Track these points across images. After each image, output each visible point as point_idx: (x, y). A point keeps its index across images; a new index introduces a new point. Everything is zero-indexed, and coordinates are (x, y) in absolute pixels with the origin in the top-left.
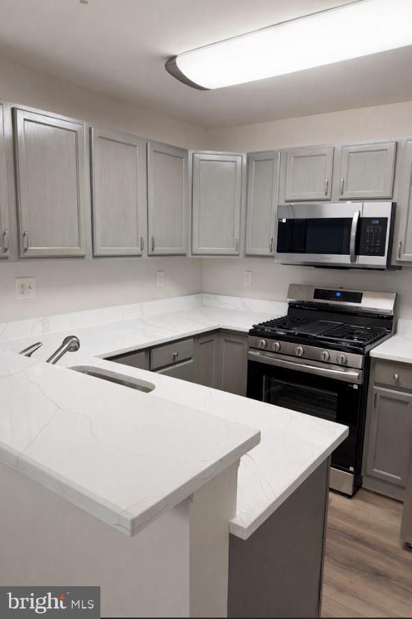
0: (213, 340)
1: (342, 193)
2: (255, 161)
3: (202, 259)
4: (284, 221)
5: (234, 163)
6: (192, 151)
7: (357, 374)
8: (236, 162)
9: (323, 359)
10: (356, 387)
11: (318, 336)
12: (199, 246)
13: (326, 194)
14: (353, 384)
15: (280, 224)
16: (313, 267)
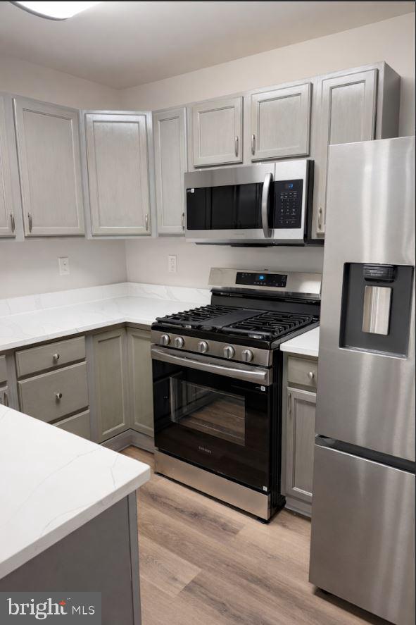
0: (119, 337)
1: (253, 153)
2: (161, 121)
3: (124, 240)
4: (193, 191)
5: (136, 124)
6: (85, 111)
7: (263, 374)
8: (138, 123)
9: (226, 356)
10: (263, 389)
11: (225, 329)
12: (100, 226)
13: (237, 155)
14: (260, 386)
15: (189, 195)
16: (229, 246)
